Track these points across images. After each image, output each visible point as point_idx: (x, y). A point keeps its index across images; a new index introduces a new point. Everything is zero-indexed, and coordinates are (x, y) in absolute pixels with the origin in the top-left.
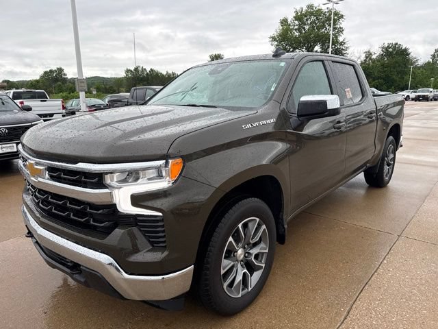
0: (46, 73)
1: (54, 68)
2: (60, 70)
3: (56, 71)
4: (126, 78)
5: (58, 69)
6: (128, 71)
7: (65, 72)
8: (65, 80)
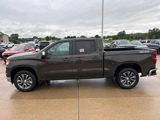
0: (119, 33)
1: (122, 31)
2: (124, 31)
3: (122, 32)
4: (149, 33)
5: (123, 31)
6: (150, 30)
7: (125, 32)
8: (125, 35)
